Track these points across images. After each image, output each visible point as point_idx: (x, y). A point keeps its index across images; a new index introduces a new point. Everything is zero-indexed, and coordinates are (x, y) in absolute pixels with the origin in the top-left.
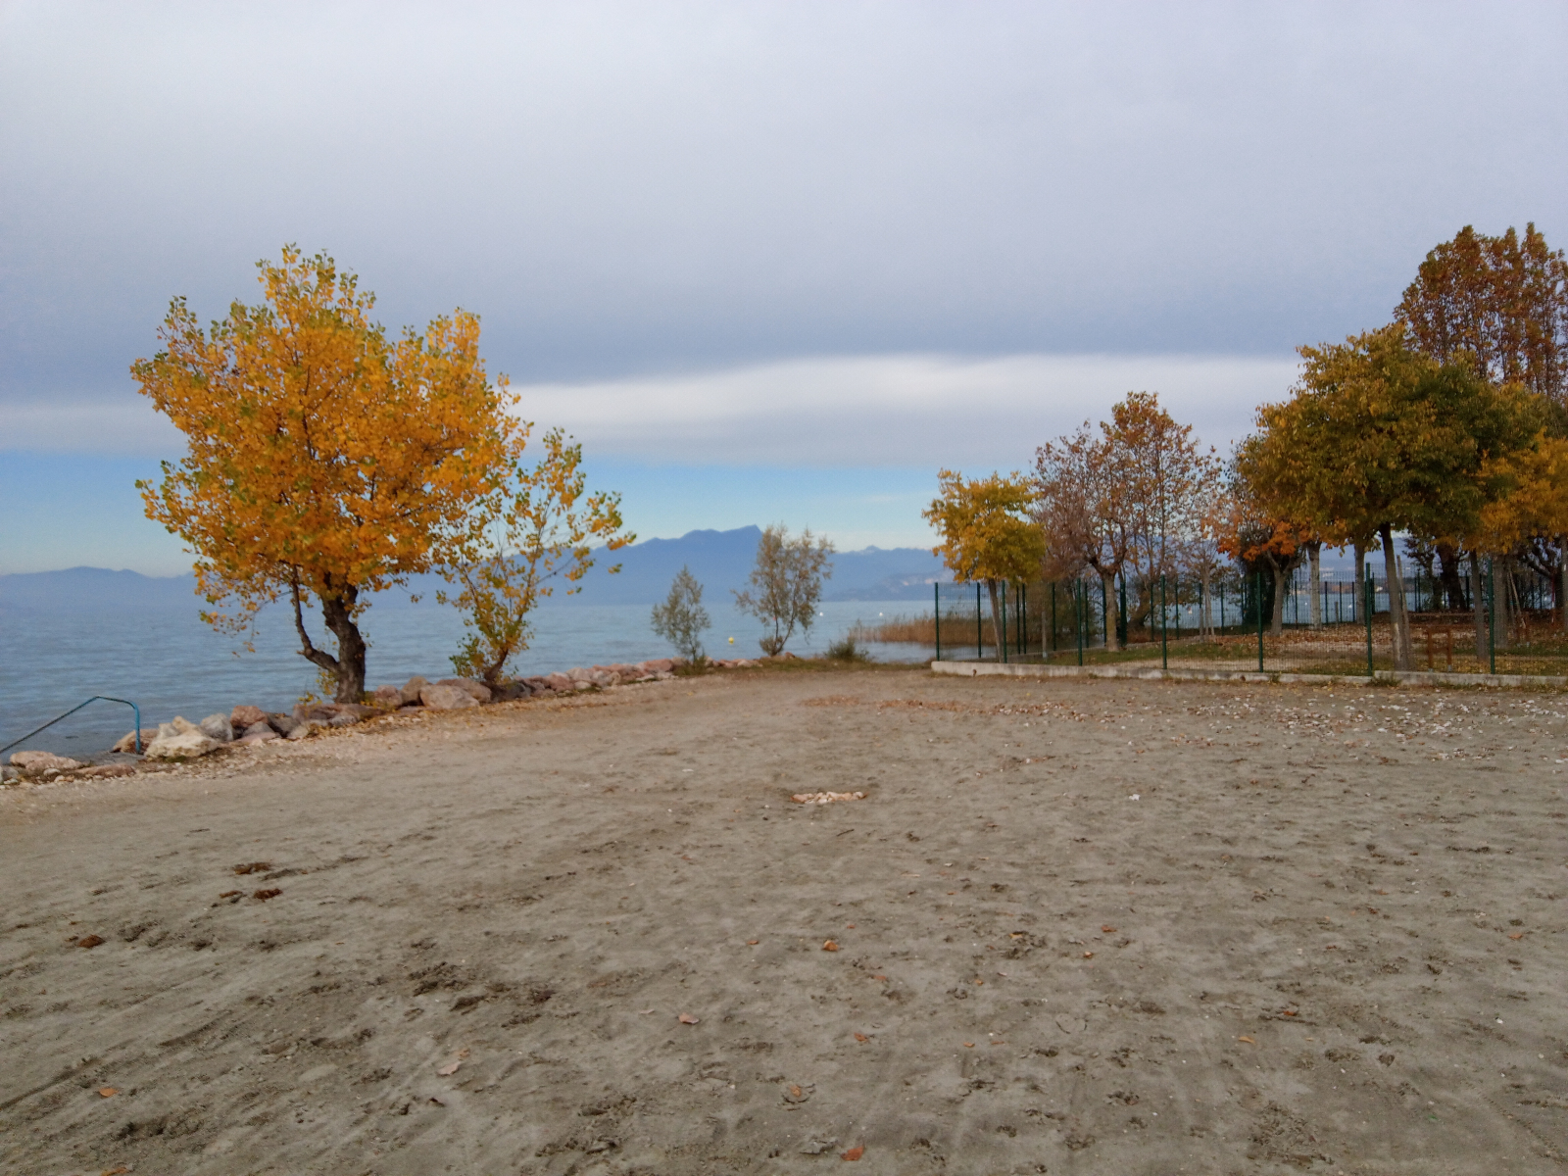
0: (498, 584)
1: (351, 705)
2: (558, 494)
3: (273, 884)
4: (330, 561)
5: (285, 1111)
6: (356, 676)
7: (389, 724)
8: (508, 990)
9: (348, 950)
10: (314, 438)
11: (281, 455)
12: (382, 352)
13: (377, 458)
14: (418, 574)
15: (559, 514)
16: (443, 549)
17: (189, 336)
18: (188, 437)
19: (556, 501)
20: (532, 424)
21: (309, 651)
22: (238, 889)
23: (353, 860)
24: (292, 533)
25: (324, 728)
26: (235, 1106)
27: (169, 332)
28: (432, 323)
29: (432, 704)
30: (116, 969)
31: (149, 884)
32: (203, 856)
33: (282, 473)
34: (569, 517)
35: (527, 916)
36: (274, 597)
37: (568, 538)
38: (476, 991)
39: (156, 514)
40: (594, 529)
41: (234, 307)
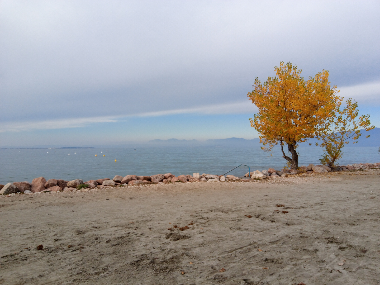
0: (333, 141)
1: (295, 170)
2: (350, 116)
3: (286, 210)
4: (290, 135)
5: (301, 264)
6: (296, 163)
7: (305, 175)
8: (353, 247)
9: (308, 229)
10: (286, 106)
11: (279, 111)
12: (303, 84)
13: (302, 110)
14: (311, 138)
15: (350, 121)
16: (318, 132)
17: (259, 86)
18: (259, 108)
19: (349, 118)
20: (343, 98)
21: (285, 156)
22: (278, 210)
23: (304, 207)
24: (282, 129)
25: (289, 175)
26: (288, 260)
27: (255, 86)
28: (316, 74)
29: (315, 171)
30: (256, 224)
31: (258, 206)
32: (268, 201)
33: (279, 115)
34: (353, 122)
35: (354, 229)
36: (277, 144)
37: (353, 128)
38: (344, 246)
39: (253, 126)
40: (361, 125)
41: (268, 78)
